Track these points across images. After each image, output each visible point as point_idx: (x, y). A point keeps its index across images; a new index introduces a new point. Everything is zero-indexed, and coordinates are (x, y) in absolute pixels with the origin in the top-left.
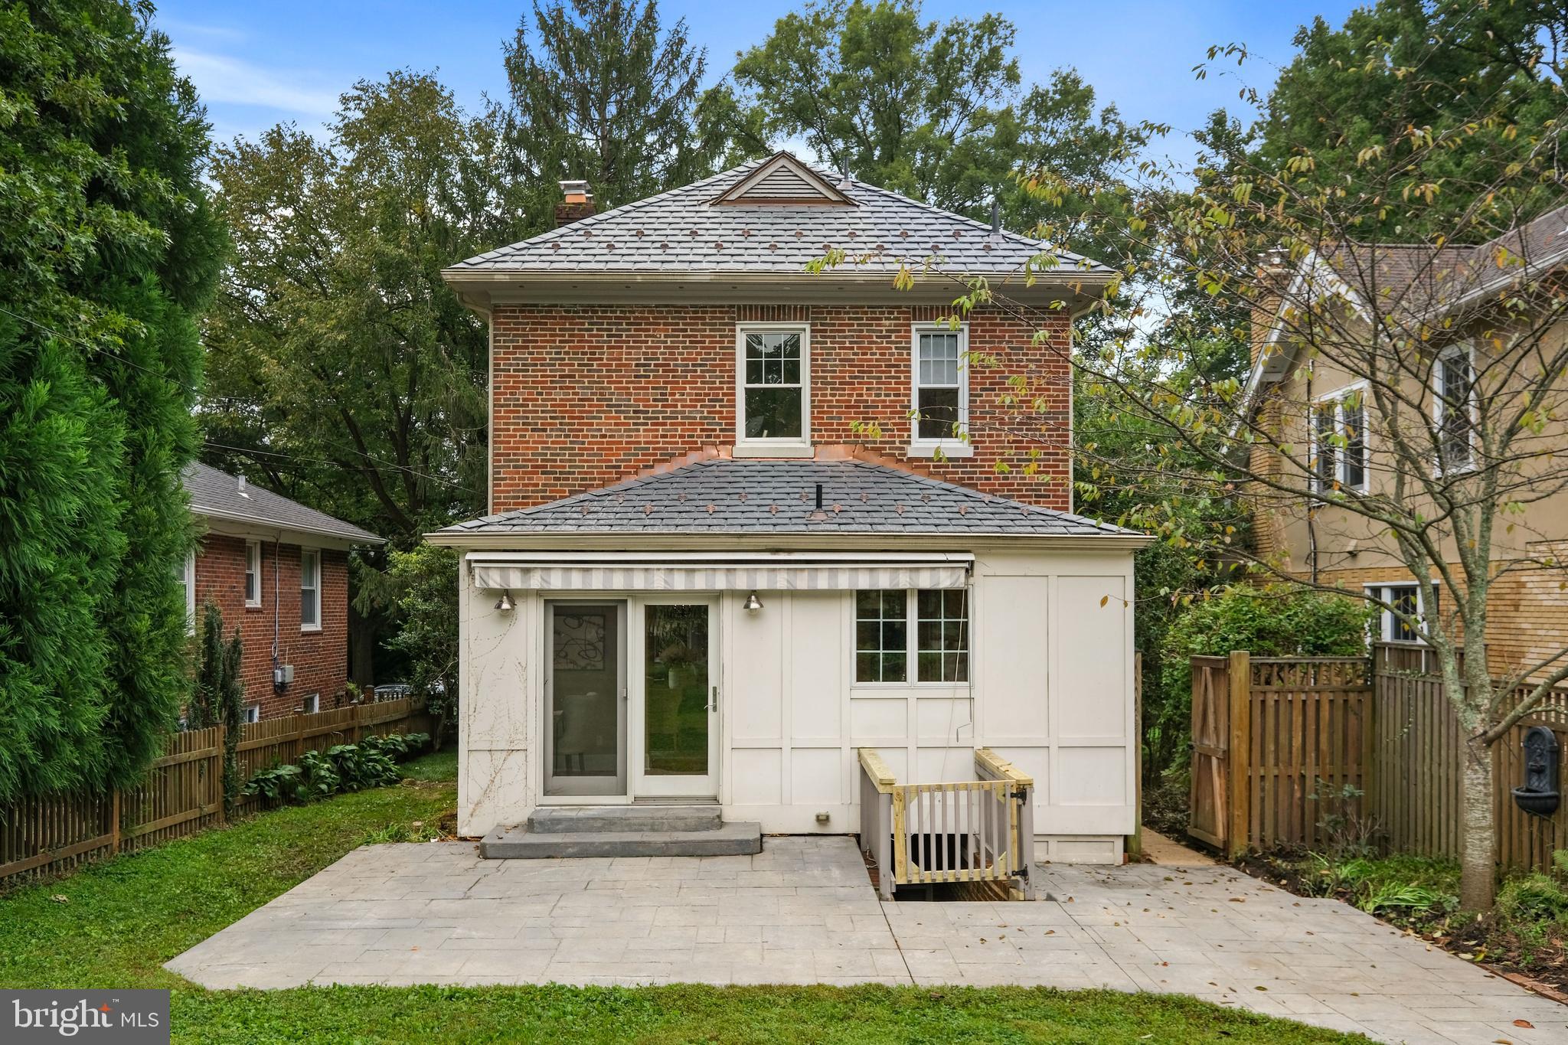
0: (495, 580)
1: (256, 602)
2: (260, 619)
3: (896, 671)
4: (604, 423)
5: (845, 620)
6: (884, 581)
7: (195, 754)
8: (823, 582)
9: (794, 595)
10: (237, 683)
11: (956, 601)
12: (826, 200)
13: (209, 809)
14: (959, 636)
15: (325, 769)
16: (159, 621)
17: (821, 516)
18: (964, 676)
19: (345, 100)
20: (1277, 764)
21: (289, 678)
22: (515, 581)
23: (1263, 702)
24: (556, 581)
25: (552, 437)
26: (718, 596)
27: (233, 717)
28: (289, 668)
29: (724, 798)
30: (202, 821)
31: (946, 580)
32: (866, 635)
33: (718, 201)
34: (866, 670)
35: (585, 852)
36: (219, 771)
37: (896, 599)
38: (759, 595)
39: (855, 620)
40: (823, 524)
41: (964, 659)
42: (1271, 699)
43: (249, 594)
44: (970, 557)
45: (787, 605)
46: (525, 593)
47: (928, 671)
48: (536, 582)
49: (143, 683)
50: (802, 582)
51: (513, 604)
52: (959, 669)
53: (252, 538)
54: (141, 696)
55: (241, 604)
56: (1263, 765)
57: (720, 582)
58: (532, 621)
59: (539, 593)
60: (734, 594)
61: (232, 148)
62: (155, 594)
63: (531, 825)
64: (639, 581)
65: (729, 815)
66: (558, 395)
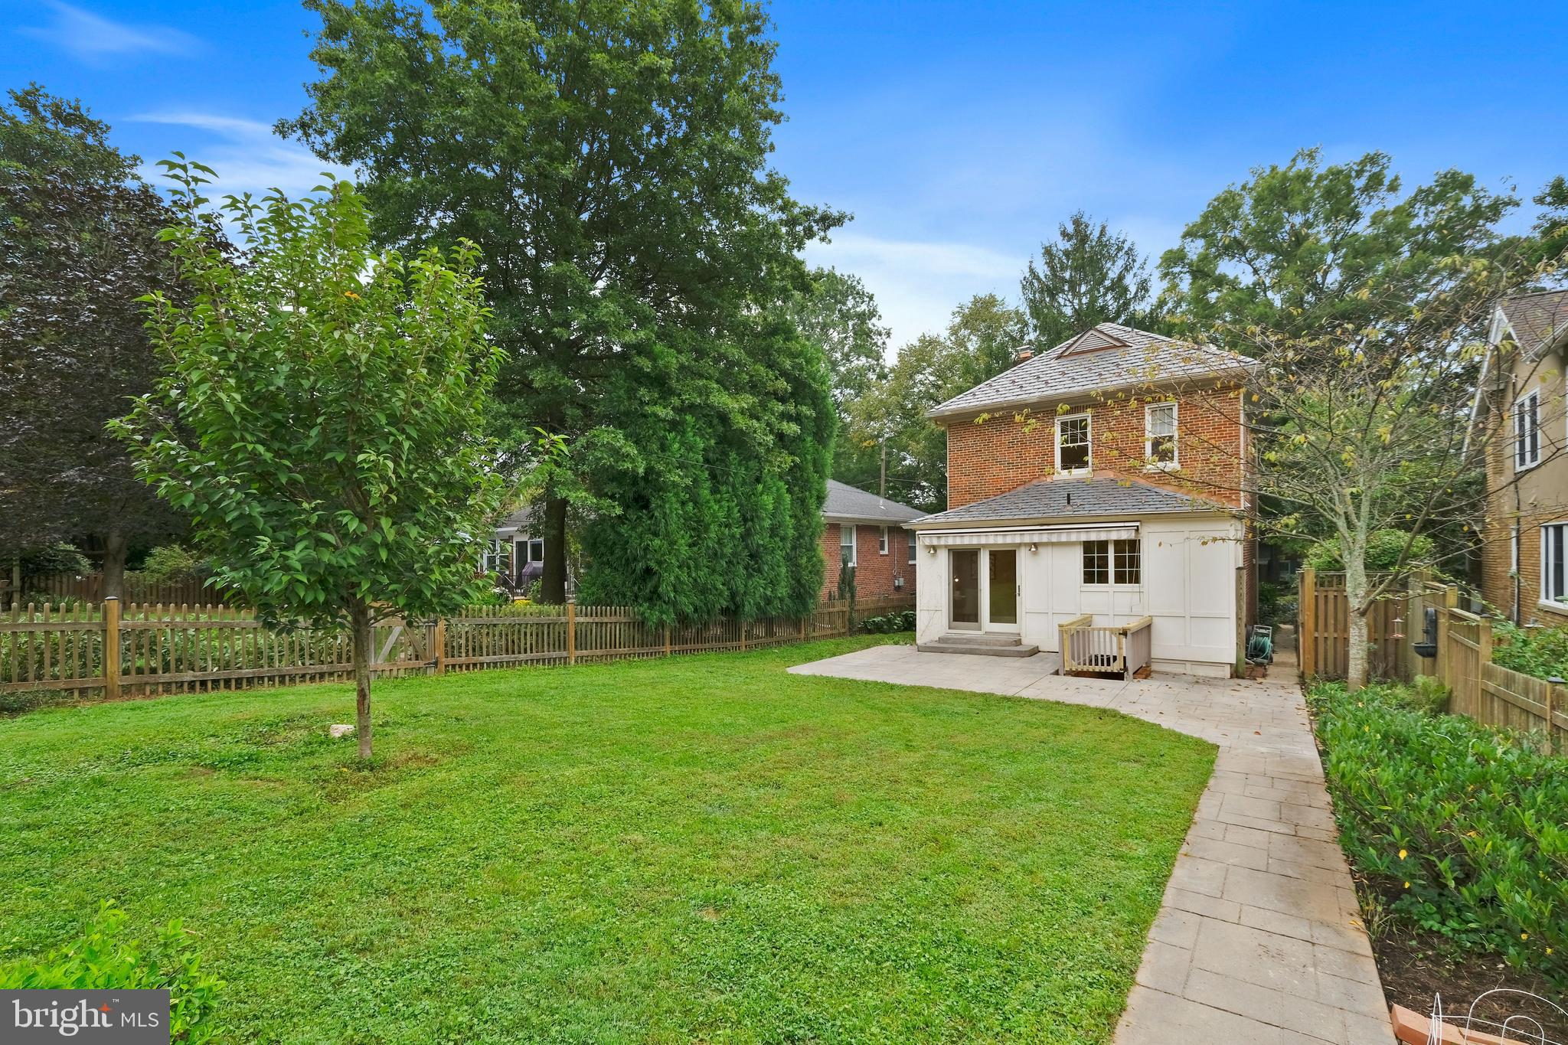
0: (927, 542)
1: (886, 552)
2: (888, 559)
3: (1103, 578)
4: (995, 470)
5: (1077, 557)
6: (1093, 536)
7: (836, 609)
8: (1064, 538)
9: (1053, 544)
10: (855, 583)
11: (1134, 545)
12: (1115, 347)
13: (843, 630)
14: (1135, 562)
15: (898, 620)
16: (809, 559)
17: (1069, 508)
18: (1137, 581)
19: (954, 314)
20: (1335, 631)
21: (901, 584)
22: (935, 542)
23: (1326, 596)
24: (951, 541)
25: (972, 478)
26: (1020, 545)
27: (853, 597)
28: (902, 579)
29: (1022, 635)
30: (840, 635)
31: (1125, 535)
32: (1088, 563)
33: (1058, 358)
34: (1089, 578)
35: (955, 652)
36: (847, 617)
37: (1103, 546)
38: (1036, 545)
39: (1082, 555)
40: (1068, 511)
41: (1138, 573)
42: (1331, 596)
43: (882, 548)
44: (1138, 524)
45: (1049, 549)
46: (940, 546)
47: (1120, 578)
48: (943, 542)
49: (803, 582)
50: (1054, 538)
51: (935, 551)
52: (1135, 578)
53: (882, 525)
54: (803, 586)
55: (878, 553)
56: (1326, 631)
57: (1018, 539)
58: (943, 558)
59: (946, 546)
60: (1026, 544)
61: (905, 347)
62: (808, 550)
63: (940, 640)
64: (983, 540)
65: (1024, 641)
66: (975, 460)
